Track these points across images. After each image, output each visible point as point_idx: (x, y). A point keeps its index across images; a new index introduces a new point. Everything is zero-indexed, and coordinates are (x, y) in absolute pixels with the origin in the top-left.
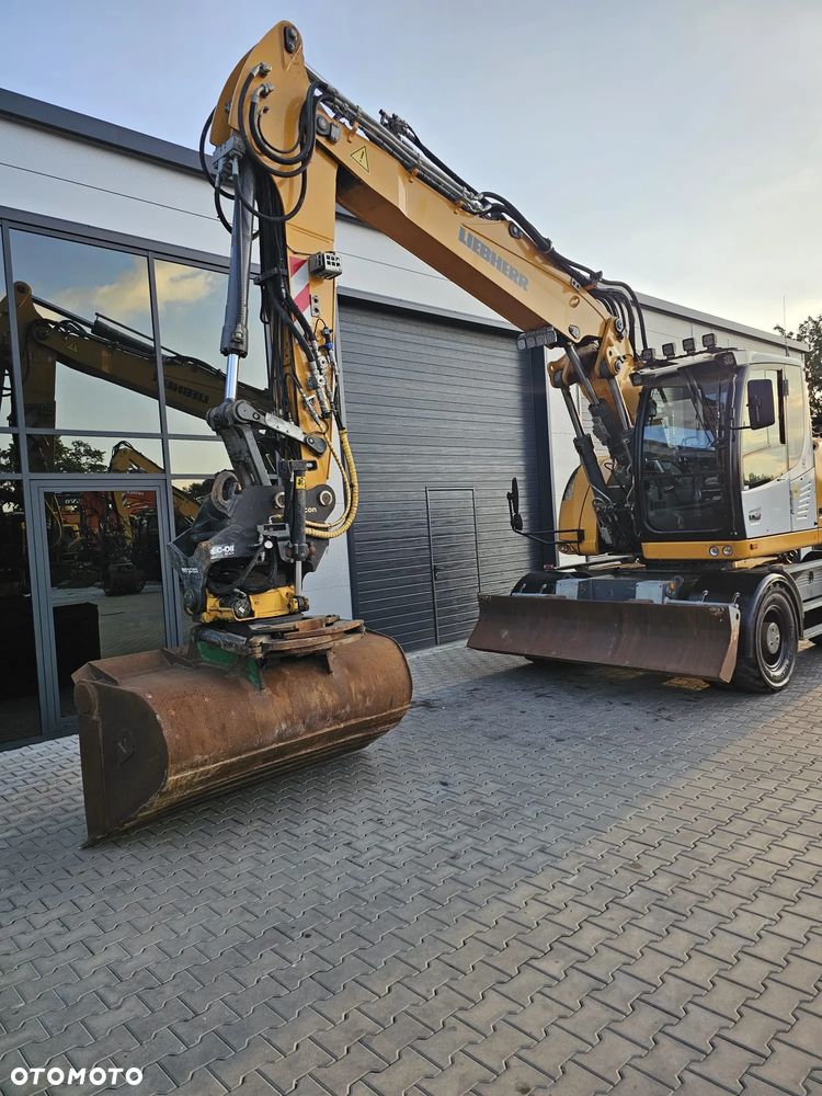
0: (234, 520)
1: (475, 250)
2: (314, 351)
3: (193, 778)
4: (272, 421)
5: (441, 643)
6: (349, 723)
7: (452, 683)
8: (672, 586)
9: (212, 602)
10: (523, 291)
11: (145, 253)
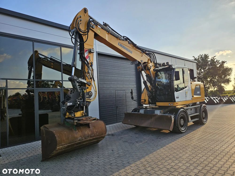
0: (72, 98)
1: (121, 47)
2: (89, 66)
3: (62, 148)
4: (81, 80)
5: (118, 122)
6: (93, 138)
7: (118, 131)
8: (162, 111)
9: (68, 114)
10: (131, 54)
11: (60, 46)
